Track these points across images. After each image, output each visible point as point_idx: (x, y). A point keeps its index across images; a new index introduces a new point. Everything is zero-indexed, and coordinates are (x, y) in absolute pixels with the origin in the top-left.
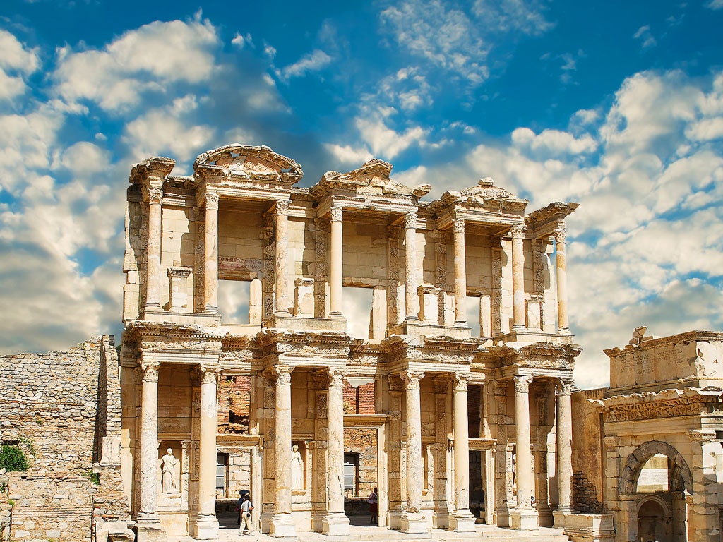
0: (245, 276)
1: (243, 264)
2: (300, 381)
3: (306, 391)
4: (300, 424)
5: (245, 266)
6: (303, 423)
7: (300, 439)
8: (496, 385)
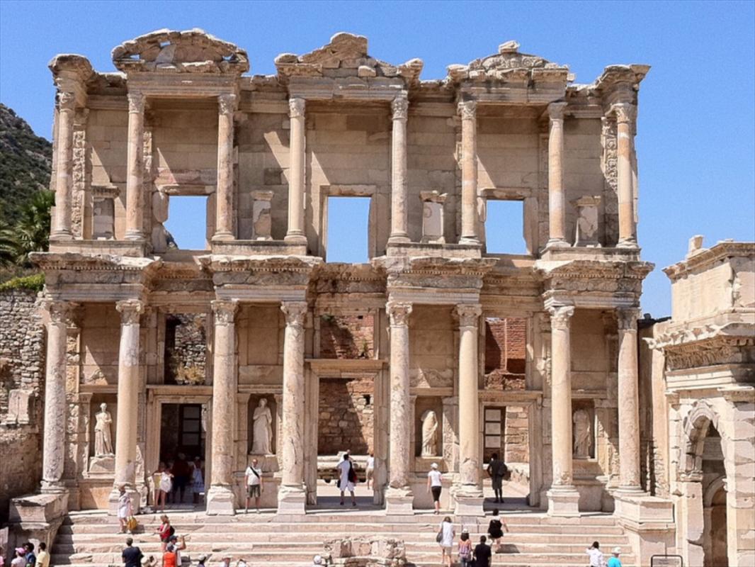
0: (200, 190)
1: (197, 175)
2: (269, 318)
3: (277, 330)
4: (268, 372)
5: (199, 178)
6: (273, 371)
7: (269, 391)
8: (542, 318)
